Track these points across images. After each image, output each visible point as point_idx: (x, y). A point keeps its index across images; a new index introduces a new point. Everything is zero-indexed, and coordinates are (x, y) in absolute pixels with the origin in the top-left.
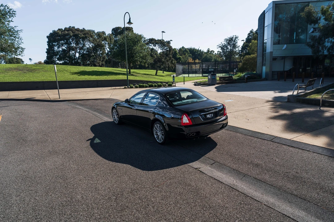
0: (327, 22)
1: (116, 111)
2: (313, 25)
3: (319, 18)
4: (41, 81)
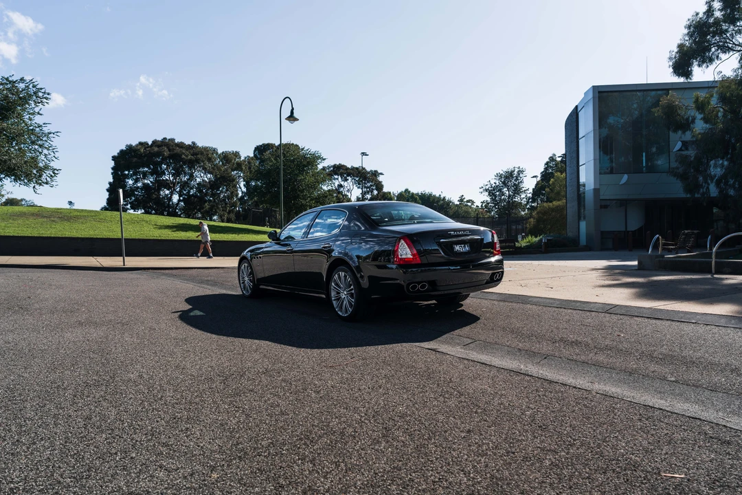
0: (708, 126)
1: (248, 267)
3: (691, 118)
4: (88, 236)
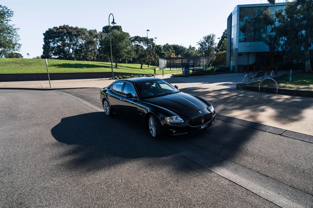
2: (270, 26)
3: (274, 20)
4: (36, 73)
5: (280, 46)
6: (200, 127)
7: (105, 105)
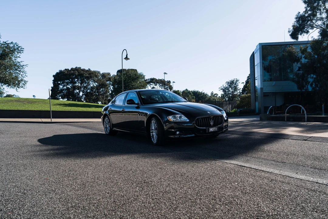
0: (306, 60)
3: (300, 57)
5: (309, 84)
6: (209, 130)
7: (106, 123)
